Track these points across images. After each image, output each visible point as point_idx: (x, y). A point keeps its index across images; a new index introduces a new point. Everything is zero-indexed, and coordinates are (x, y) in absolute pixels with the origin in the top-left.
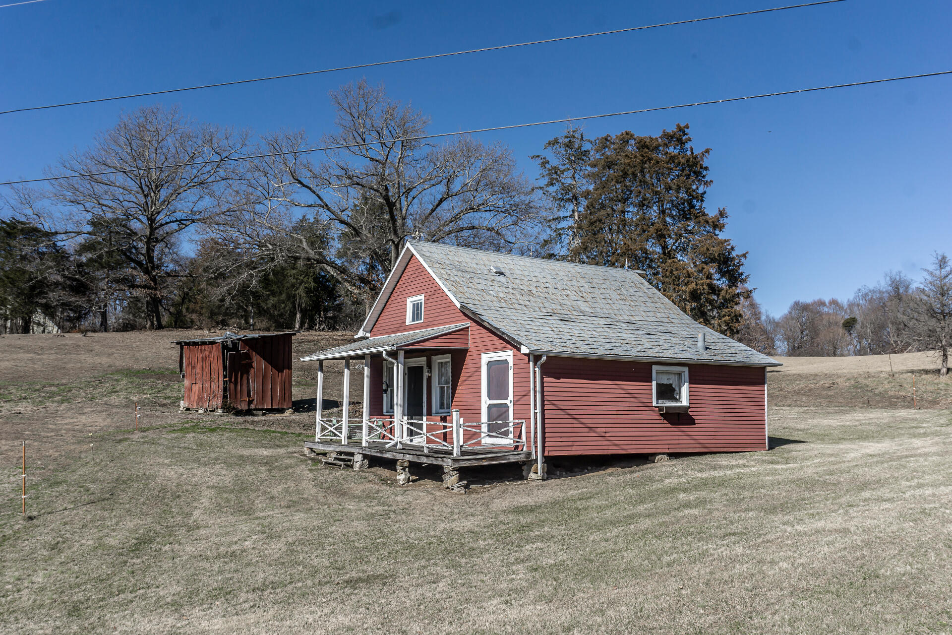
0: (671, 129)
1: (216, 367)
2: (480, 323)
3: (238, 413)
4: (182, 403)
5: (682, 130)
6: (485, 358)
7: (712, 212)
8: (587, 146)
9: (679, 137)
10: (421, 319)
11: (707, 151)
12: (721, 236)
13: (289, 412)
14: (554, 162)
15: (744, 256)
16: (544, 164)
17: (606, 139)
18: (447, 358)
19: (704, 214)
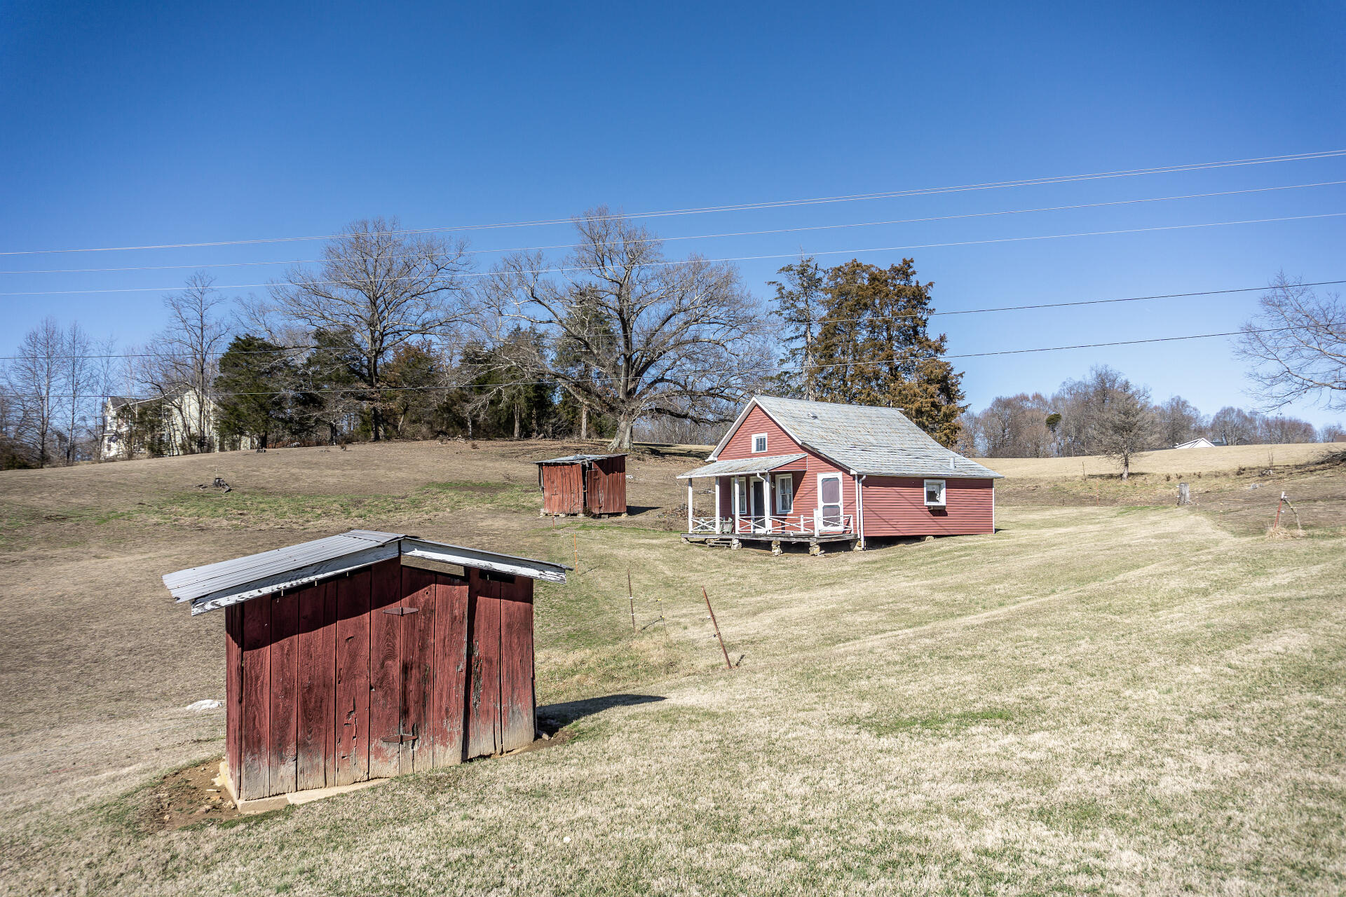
0: (898, 263)
1: (576, 482)
2: (816, 454)
3: (595, 516)
4: (542, 510)
5: (907, 264)
6: (821, 477)
7: (933, 336)
8: (820, 275)
9: (904, 270)
10: (764, 449)
11: (931, 284)
12: (942, 358)
13: (624, 516)
14: (789, 287)
15: (961, 375)
16: (780, 289)
17: (839, 270)
18: (790, 476)
19: (927, 340)
